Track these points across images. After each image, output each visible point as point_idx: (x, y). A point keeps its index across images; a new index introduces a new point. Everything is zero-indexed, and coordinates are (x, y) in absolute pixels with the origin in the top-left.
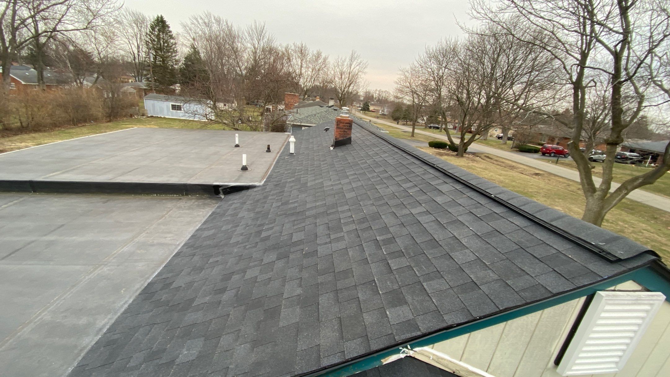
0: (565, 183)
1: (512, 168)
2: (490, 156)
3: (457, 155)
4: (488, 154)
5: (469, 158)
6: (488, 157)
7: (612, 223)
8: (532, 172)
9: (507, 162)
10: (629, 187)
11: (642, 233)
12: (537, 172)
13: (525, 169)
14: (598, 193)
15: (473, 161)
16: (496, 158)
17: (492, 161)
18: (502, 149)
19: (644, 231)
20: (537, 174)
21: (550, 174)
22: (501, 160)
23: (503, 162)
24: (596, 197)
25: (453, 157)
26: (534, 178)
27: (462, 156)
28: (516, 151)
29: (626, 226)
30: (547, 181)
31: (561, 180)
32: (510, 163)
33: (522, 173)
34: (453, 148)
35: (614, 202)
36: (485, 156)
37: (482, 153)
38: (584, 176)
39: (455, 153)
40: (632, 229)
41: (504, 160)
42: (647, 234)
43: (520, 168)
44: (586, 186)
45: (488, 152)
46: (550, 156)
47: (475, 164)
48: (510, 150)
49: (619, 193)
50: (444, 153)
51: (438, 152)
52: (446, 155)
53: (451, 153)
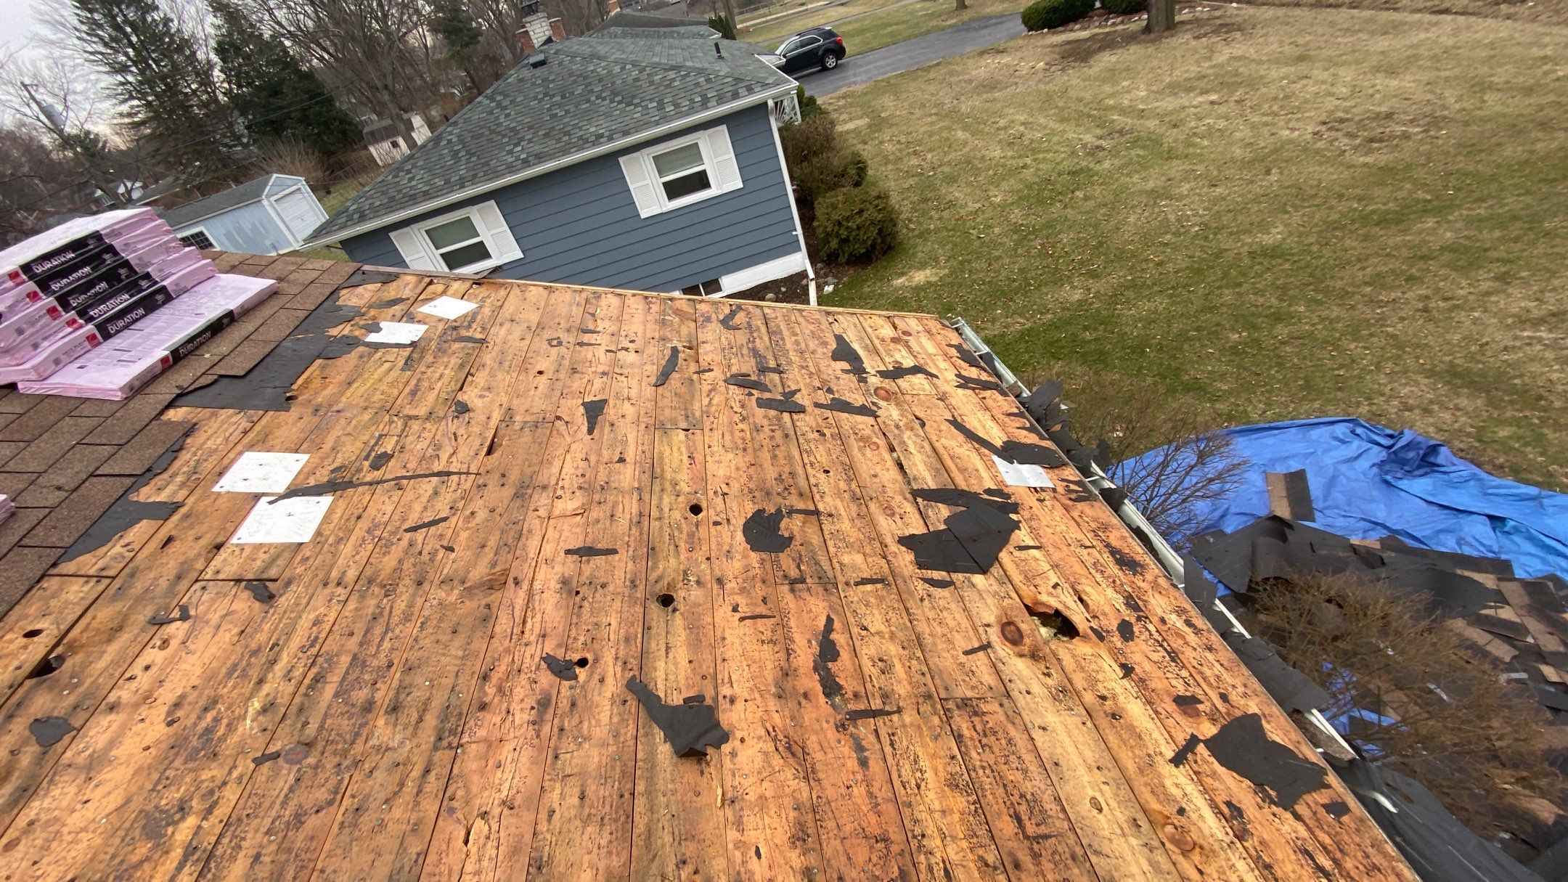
3: (1148, 29)
25: (1133, 48)
27: (1171, 26)
47: (1239, 47)
50: (1093, 38)
51: (1069, 43)
52: (1101, 49)
53: (1120, 27)
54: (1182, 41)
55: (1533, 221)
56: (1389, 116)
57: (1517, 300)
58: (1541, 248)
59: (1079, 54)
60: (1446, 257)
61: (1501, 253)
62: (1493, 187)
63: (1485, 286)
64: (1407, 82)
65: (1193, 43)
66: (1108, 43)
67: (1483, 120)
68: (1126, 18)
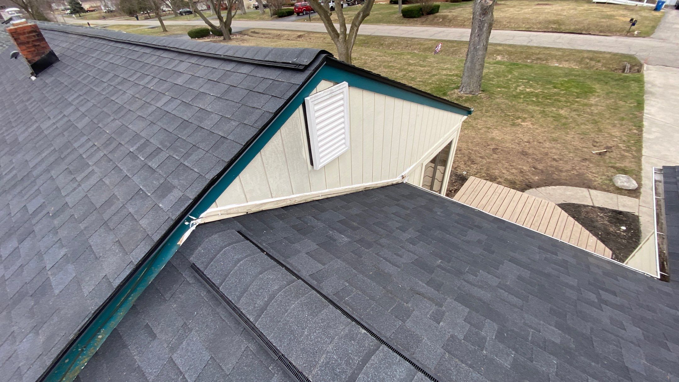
0: (321, 37)
1: (279, 37)
2: (257, 31)
4: (254, 29)
5: (237, 39)
6: (254, 32)
7: (358, 59)
8: (296, 36)
9: (272, 32)
10: (357, 24)
11: (377, 59)
12: (299, 34)
13: (289, 35)
14: (341, 36)
15: (243, 40)
16: (262, 32)
17: (260, 35)
18: (263, 19)
19: (377, 57)
20: (300, 36)
21: (309, 32)
22: (267, 31)
23: (269, 34)
24: (341, 41)
26: (299, 41)
28: (276, 18)
29: (367, 58)
30: (308, 40)
31: (318, 35)
32: (275, 32)
33: (289, 40)
34: (217, 32)
35: (353, 41)
36: (252, 32)
37: (248, 30)
38: (327, 25)
39: (222, 38)
40: (370, 59)
41: (269, 31)
42: (379, 59)
43: (285, 35)
44: (332, 34)
45: (252, 27)
46: (304, 15)
48: (271, 18)
49: (353, 31)
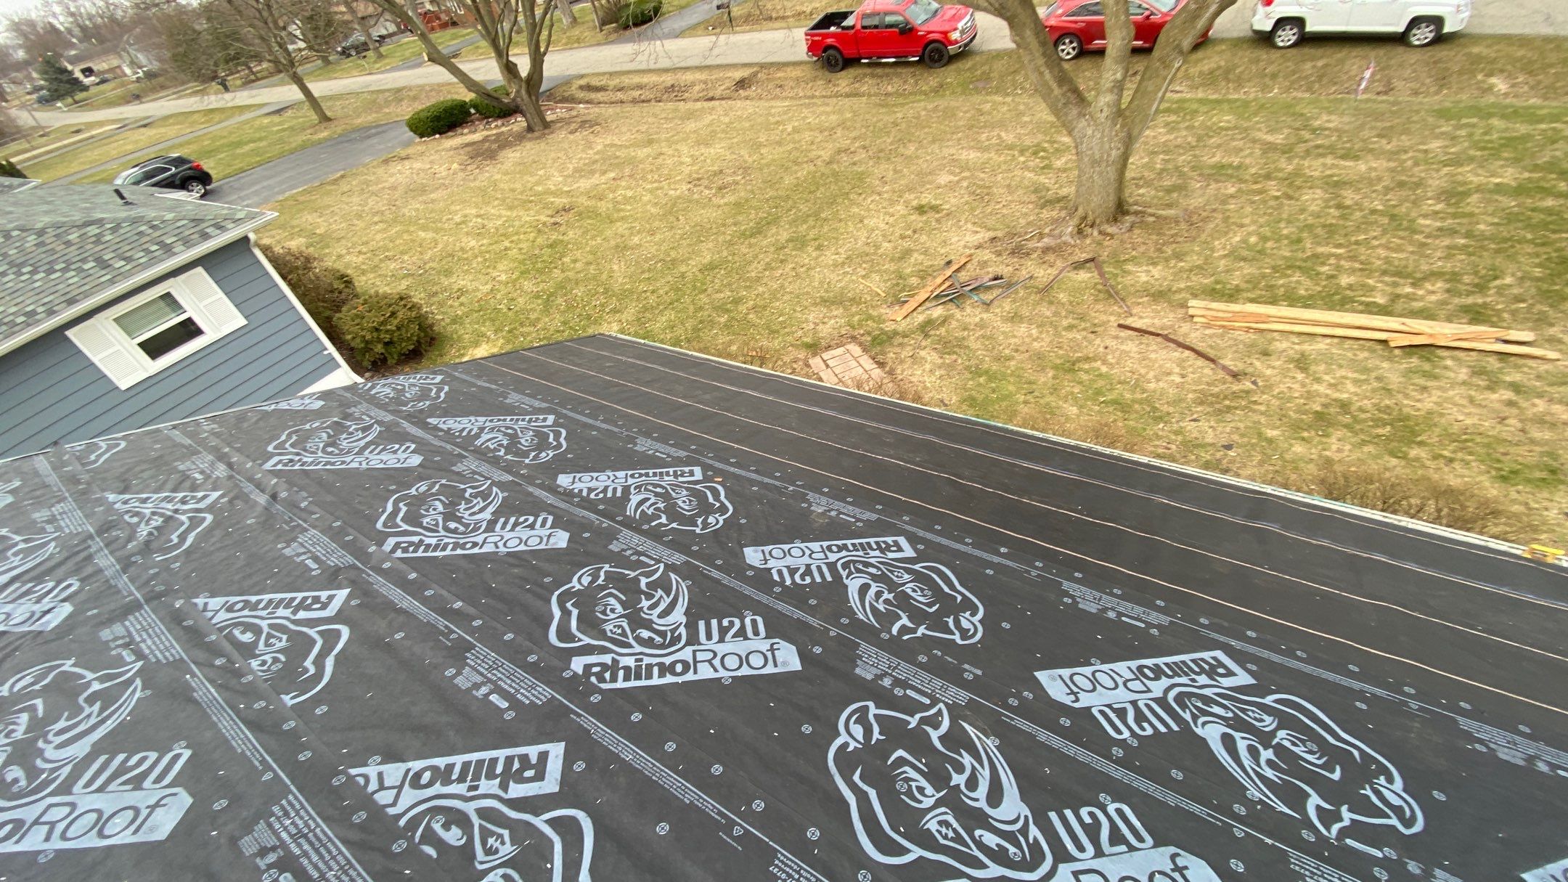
2: (595, 82)
3: (530, 129)
4: (582, 76)
5: (567, 120)
8: (728, 83)
12: (738, 75)
13: (705, 82)
17: (611, 95)
20: (742, 84)
21: (765, 67)
22: (626, 81)
23: (640, 87)
25: (527, 145)
27: (547, 125)
28: (616, 30)
30: (779, 93)
32: (654, 79)
33: (712, 99)
34: (497, 106)
35: (1153, 109)
36: (581, 88)
37: (567, 82)
45: (574, 72)
47: (605, 138)
49: (1163, 72)
50: (486, 139)
51: (467, 145)
52: (501, 147)
53: (504, 129)
54: (561, 134)
55: (816, 215)
56: (721, 172)
57: (829, 257)
58: (826, 229)
59: (485, 153)
60: (791, 245)
61: (811, 235)
62: (790, 202)
63: (814, 254)
64: (717, 149)
65: (572, 137)
66: (504, 143)
67: (768, 165)
68: (505, 120)
